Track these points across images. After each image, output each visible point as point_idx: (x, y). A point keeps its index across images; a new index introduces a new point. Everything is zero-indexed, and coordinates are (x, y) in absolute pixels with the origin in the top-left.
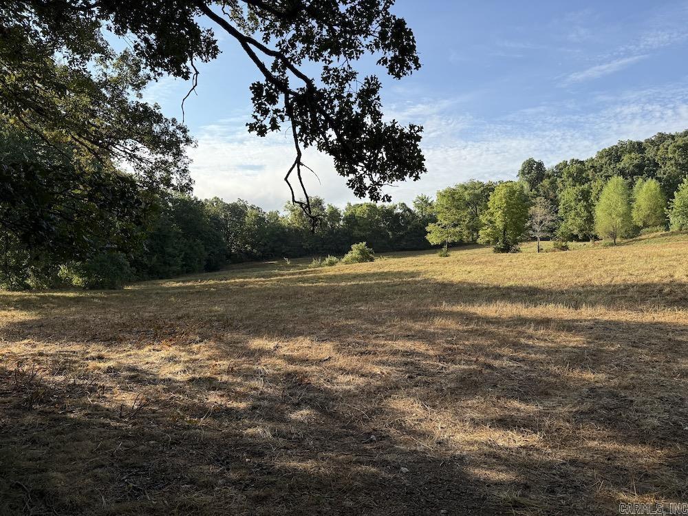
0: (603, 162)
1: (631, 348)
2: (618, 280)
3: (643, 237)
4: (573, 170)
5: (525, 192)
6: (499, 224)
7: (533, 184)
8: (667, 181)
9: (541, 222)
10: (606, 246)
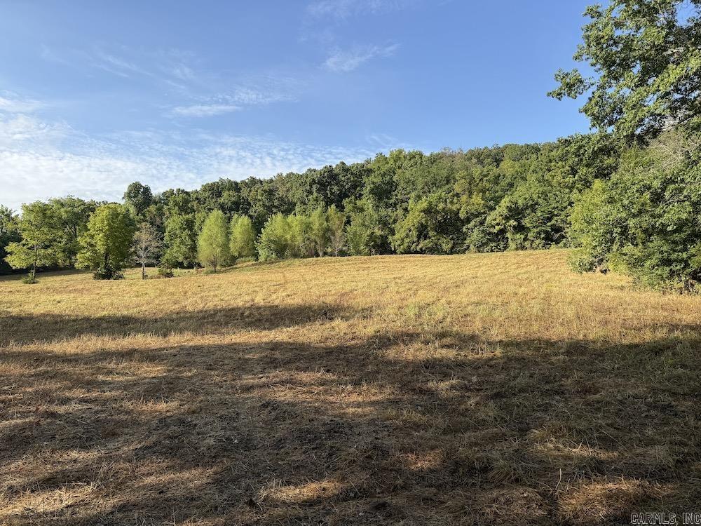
0: (206, 196)
1: (206, 371)
2: (210, 306)
3: (239, 266)
4: (179, 199)
5: (131, 216)
6: (101, 248)
7: (140, 207)
8: (257, 218)
9: (146, 248)
10: (207, 273)
